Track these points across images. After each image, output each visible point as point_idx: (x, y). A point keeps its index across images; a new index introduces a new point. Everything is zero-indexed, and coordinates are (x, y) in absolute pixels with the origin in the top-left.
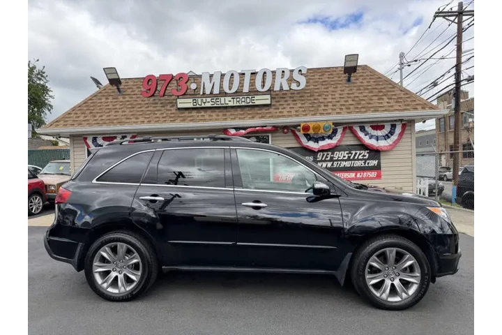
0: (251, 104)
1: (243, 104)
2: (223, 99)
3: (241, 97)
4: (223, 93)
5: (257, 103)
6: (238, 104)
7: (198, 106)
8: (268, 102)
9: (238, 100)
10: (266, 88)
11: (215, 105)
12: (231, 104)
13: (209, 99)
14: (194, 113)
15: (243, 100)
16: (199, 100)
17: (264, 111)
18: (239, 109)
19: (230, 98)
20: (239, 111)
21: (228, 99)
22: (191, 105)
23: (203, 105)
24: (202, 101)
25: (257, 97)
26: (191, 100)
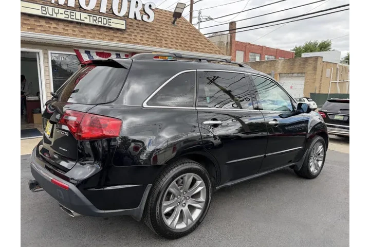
0: (107, 25)
1: (100, 24)
2: (78, 14)
3: (98, 17)
4: (79, 8)
5: (113, 26)
6: (95, 23)
7: (48, 15)
8: (123, 27)
9: (95, 18)
10: (123, 13)
11: (69, 19)
12: (87, 21)
13: (62, 11)
14: (43, 23)
15: (100, 20)
16: (50, 8)
17: (118, 34)
18: (94, 29)
19: (86, 15)
20: (95, 31)
21: (84, 15)
22: (39, 13)
23: (54, 16)
24: (53, 10)
25: (113, 20)
26: (39, 7)
